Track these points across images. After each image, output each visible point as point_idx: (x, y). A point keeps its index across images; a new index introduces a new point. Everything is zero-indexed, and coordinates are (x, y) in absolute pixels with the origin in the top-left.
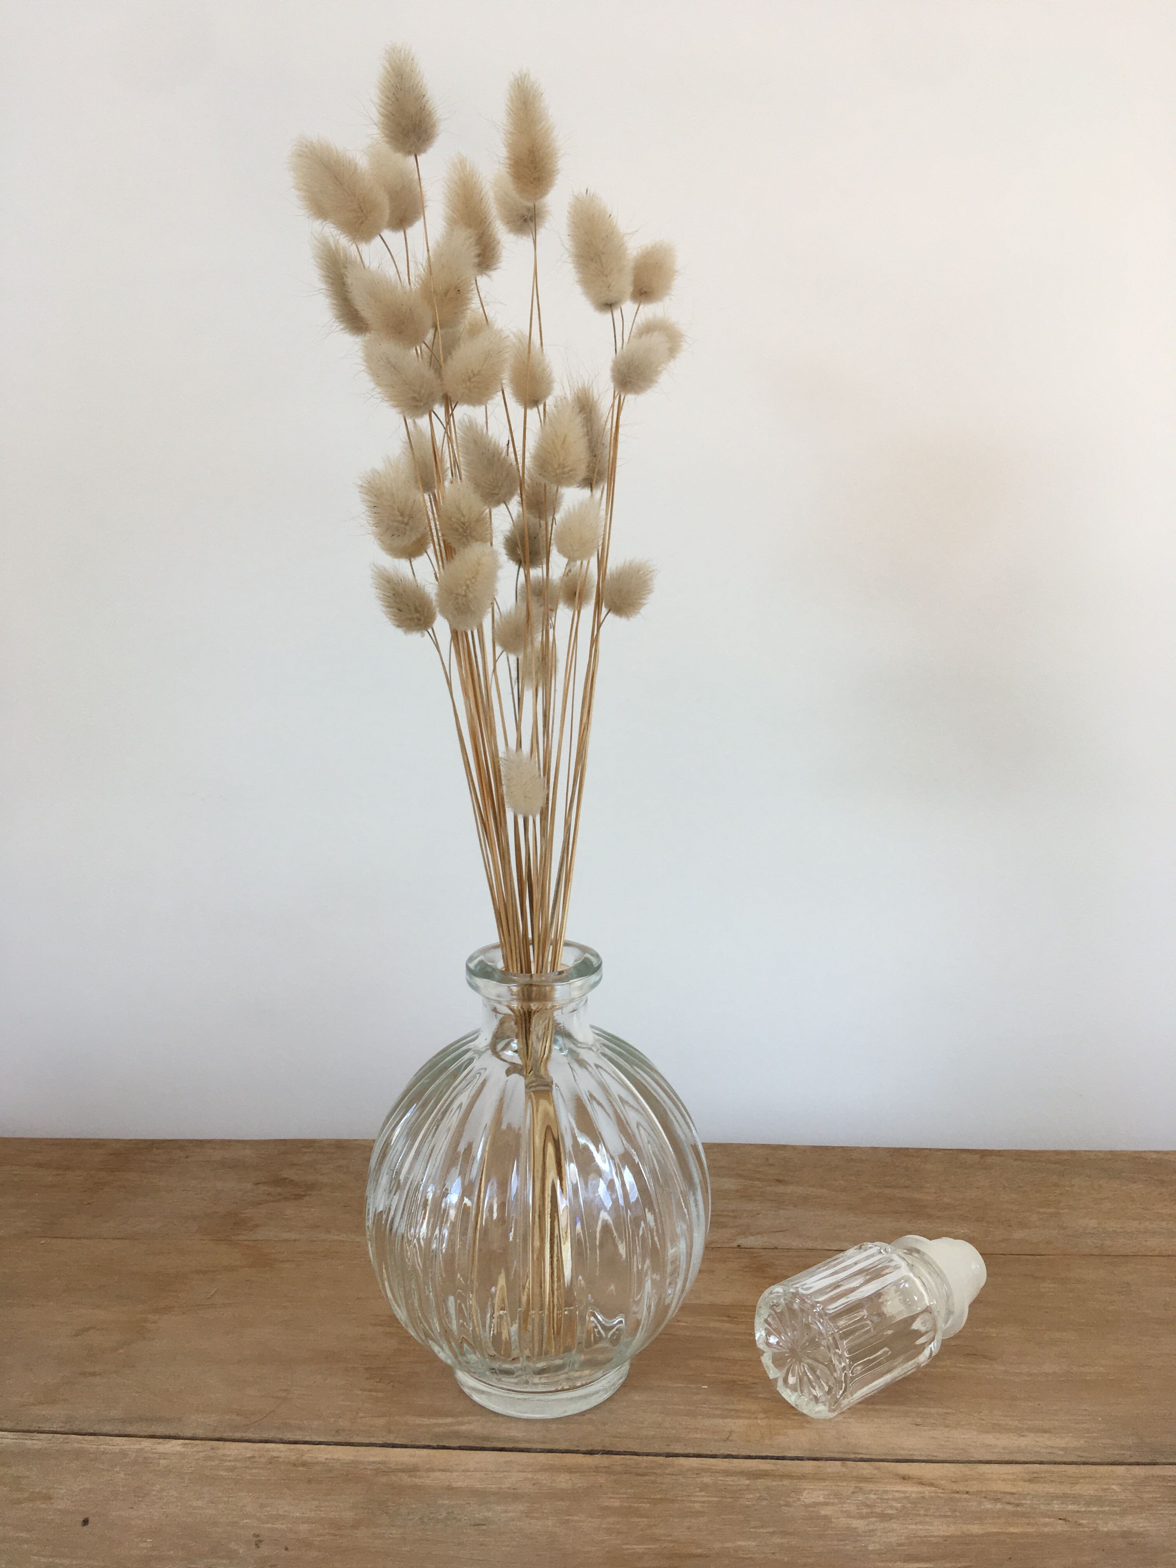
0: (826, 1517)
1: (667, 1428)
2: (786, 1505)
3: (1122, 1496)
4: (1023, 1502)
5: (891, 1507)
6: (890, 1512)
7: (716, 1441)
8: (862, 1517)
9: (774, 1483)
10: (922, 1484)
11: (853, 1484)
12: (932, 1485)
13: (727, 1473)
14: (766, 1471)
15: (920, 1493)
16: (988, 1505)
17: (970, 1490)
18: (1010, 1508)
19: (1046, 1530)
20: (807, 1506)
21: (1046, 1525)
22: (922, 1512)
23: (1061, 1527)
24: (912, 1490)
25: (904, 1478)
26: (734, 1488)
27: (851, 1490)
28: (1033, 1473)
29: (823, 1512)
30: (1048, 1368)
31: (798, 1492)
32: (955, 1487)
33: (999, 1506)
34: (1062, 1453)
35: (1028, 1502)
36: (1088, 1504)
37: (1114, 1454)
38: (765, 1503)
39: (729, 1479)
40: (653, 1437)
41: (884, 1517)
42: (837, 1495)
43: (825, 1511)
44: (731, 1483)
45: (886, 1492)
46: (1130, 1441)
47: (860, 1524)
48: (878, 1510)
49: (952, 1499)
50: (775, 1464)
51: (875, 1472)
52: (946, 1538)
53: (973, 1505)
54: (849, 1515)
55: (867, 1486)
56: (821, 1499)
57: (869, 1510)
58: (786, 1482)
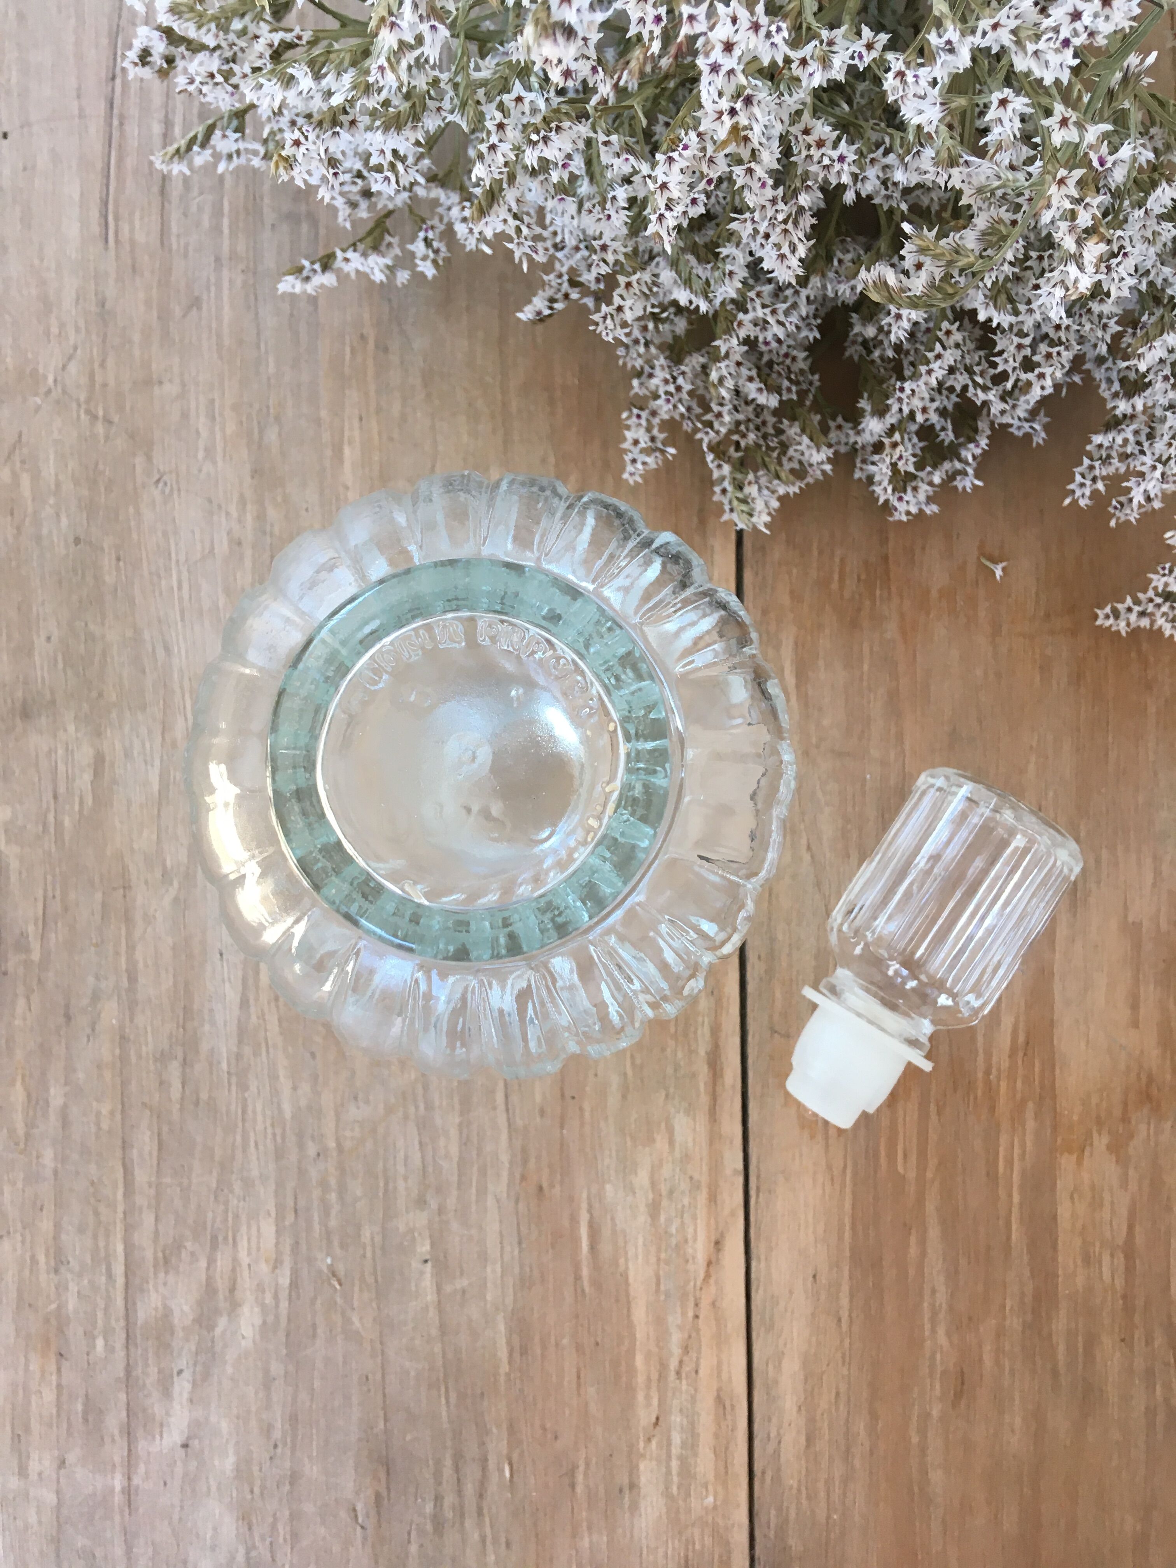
0: (651, 1140)
1: (789, 955)
2: (667, 1096)
3: (694, 1503)
4: (684, 1382)
5: (669, 1221)
6: (662, 1218)
7: (771, 1017)
8: (653, 1184)
9: (702, 1086)
10: (709, 1264)
11: (704, 1179)
12: (708, 1276)
13: (716, 1030)
14: (722, 1076)
15: (694, 1258)
16: (676, 1339)
17: (700, 1321)
18: (673, 1364)
19: (640, 1397)
20: (668, 1120)
21: (648, 1397)
22: (663, 1256)
23: (644, 1416)
24: (700, 1250)
25: (717, 1243)
26: (691, 1035)
27: (696, 1176)
28: (733, 1407)
29: (658, 1138)
30: (936, 1476)
31: (690, 1111)
32: (705, 1304)
33: (676, 1351)
34: (770, 1448)
35: (684, 1387)
36: (682, 1459)
37: (768, 1515)
38: (670, 1071)
39: (706, 1030)
40: (772, 940)
41: (654, 1209)
42: (686, 1158)
43: (661, 1143)
44: (699, 1032)
45: (694, 1218)
46: (794, 1543)
47: (642, 1178)
48: (665, 1203)
49: (684, 1296)
50: (733, 1087)
51: (726, 1211)
52: (625, 1276)
53: (674, 1319)
54: (655, 1169)
55: (702, 1197)
56: (678, 1138)
57: (664, 1193)
58: (704, 1099)
